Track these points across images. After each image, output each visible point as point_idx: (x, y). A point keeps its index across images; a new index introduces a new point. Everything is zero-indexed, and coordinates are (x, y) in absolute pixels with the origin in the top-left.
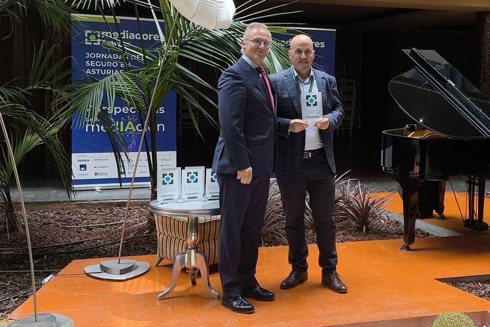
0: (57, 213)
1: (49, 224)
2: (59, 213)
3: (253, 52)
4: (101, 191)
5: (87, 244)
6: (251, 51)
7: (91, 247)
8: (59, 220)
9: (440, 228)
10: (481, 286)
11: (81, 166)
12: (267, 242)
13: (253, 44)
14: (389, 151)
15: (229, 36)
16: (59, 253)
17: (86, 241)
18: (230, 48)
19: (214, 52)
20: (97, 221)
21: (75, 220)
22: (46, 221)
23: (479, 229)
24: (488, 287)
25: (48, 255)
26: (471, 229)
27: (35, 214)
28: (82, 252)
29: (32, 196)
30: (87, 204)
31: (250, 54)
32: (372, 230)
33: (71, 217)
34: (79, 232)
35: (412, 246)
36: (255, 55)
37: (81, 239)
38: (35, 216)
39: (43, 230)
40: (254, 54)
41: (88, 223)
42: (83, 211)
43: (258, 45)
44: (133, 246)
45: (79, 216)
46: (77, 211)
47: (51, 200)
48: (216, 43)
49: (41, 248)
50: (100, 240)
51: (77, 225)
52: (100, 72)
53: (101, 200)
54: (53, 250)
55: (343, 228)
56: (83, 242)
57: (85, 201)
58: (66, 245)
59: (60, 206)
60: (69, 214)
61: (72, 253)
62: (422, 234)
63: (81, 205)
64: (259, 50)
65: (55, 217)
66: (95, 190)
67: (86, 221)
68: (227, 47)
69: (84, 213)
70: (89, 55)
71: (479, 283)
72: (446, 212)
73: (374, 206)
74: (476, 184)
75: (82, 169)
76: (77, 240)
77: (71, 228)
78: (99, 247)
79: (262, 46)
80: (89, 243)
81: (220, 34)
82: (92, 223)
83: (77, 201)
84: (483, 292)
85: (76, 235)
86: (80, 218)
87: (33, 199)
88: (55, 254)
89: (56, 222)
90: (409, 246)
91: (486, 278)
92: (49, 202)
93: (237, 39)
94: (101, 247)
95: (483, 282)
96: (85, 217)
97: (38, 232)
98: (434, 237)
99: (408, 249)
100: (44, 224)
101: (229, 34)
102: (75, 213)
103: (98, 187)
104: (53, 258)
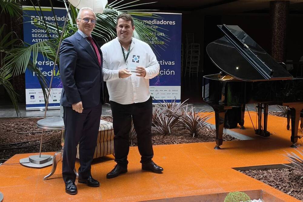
0: (16, 124)
1: (10, 131)
2: (17, 124)
3: (84, 27)
4: (43, 111)
5: (31, 143)
6: (83, 27)
7: (32, 145)
8: (17, 129)
9: (241, 135)
10: (261, 172)
11: (32, 96)
12: (135, 143)
13: (84, 21)
14: (207, 86)
15: (109, 18)
16: (13, 149)
17: (30, 141)
18: (110, 25)
19: (101, 28)
20: (39, 129)
21: (26, 129)
22: (9, 129)
23: (264, 135)
24: (266, 173)
25: (6, 150)
26: (259, 136)
27: (4, 125)
28: (26, 148)
29: (3, 114)
30: (34, 119)
31: (82, 28)
32: (199, 135)
33: (24, 127)
34: (27, 136)
35: (221, 147)
36: (86, 28)
37: (28, 140)
38: (3, 126)
39: (6, 134)
40: (84, 29)
41: (33, 130)
42: (31, 123)
43: (87, 22)
44: (56, 145)
45: (29, 126)
46: (28, 123)
47: (13, 117)
48: (102, 22)
49: (3, 145)
50: (39, 140)
51: (26, 131)
52: (40, 40)
53: (42, 117)
54: (10, 147)
55: (182, 134)
56: (28, 142)
57: (32, 117)
58: (18, 144)
59: (18, 120)
60: (23, 125)
61: (20, 148)
62: (230, 138)
63: (30, 119)
64: (88, 25)
65: (14, 127)
66: (40, 110)
67: (32, 129)
68: (109, 25)
69: (31, 124)
70: (33, 31)
71: (260, 171)
72: (245, 125)
73: (201, 121)
74: (263, 108)
75: (32, 98)
76: (25, 140)
77: (23, 133)
78: (36, 145)
79: (90, 22)
80: (31, 142)
81: (104, 17)
82: (35, 131)
83: (28, 117)
84: (262, 176)
85: (25, 137)
86: (29, 127)
87: (3, 116)
88: (10, 149)
89: (14, 130)
90: (220, 146)
91: (265, 168)
92: (11, 118)
93: (114, 20)
94: (38, 145)
95: (263, 170)
96: (32, 126)
97: (2, 136)
98: (237, 140)
99: (219, 148)
100: (7, 131)
101: (109, 17)
102: (27, 124)
103: (42, 108)
104: (9, 152)
